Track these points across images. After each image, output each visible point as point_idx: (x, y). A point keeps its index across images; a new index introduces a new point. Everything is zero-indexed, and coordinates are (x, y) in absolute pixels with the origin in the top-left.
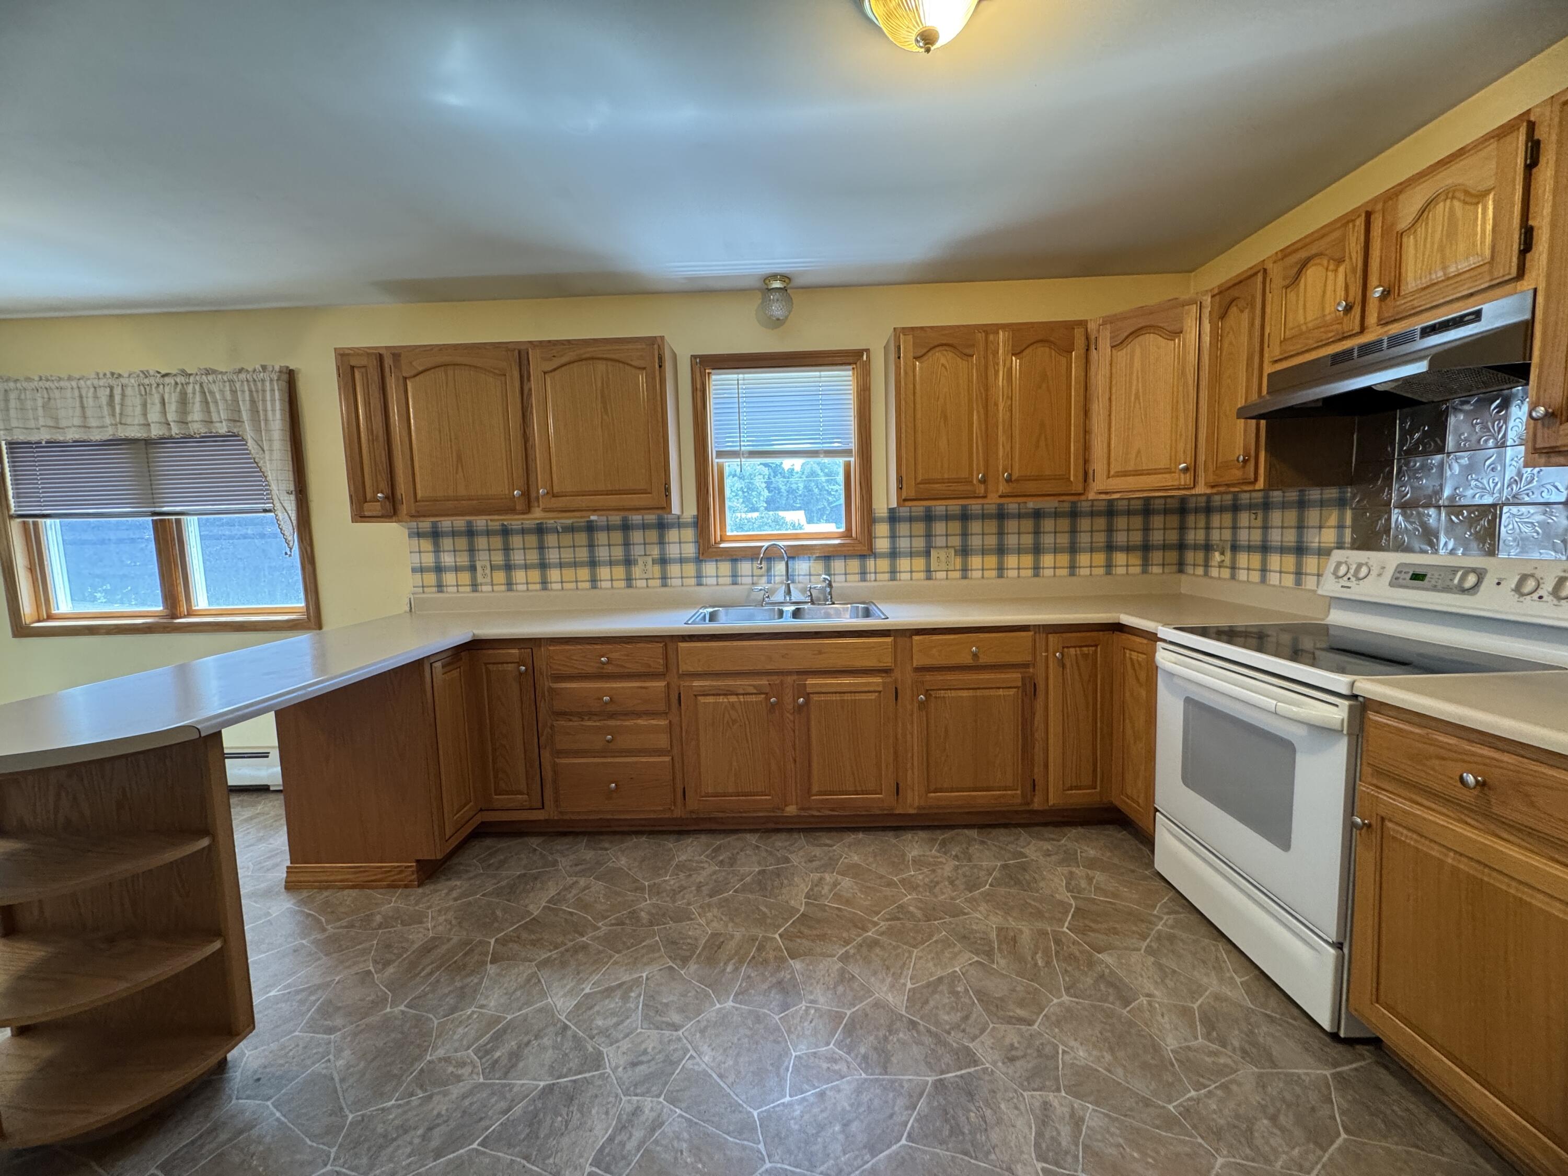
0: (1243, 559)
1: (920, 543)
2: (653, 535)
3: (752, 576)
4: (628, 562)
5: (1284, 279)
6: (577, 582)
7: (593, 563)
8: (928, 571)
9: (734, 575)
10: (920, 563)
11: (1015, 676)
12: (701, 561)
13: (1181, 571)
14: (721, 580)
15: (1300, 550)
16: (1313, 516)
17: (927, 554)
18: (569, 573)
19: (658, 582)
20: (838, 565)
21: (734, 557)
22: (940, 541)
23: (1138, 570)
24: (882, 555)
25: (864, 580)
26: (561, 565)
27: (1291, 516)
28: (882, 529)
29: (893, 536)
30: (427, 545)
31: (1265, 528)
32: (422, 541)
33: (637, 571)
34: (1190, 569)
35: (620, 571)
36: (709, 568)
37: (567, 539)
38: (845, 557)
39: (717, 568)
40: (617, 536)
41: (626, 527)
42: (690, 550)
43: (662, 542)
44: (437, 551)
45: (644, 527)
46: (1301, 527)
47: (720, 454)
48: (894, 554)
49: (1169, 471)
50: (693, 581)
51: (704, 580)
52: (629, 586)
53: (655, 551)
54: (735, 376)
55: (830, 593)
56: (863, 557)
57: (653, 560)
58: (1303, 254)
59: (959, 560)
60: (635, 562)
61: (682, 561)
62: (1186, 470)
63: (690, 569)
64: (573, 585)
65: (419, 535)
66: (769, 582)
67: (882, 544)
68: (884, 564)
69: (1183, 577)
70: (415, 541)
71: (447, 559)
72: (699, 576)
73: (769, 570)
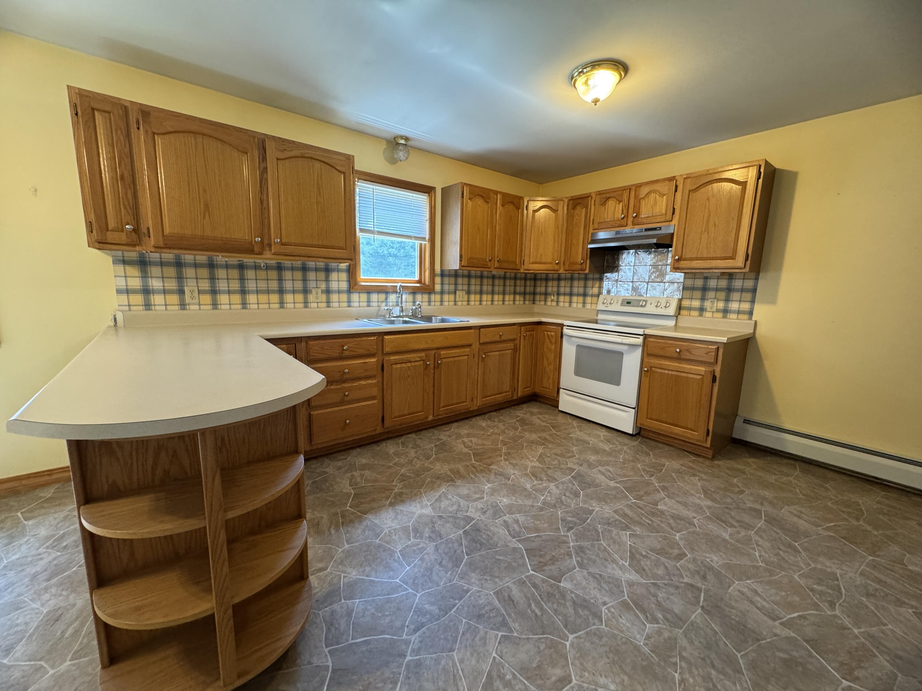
0: (562, 298)
1: (452, 287)
2: (322, 275)
3: (378, 302)
4: (306, 291)
5: (600, 201)
6: (269, 303)
7: (281, 291)
8: (455, 301)
9: (369, 301)
10: (452, 297)
11: (511, 345)
12: (350, 292)
13: (534, 303)
14: (362, 304)
15: (585, 295)
16: (590, 283)
17: (455, 293)
18: (263, 298)
19: (324, 305)
20: (419, 297)
21: (369, 291)
22: (460, 287)
23: (522, 302)
24: (437, 293)
25: (429, 305)
26: (257, 292)
27: (582, 283)
28: (438, 280)
29: (442, 284)
30: (134, 271)
31: (571, 287)
32: (128, 268)
33: (311, 297)
34: (538, 303)
35: (300, 297)
36: (355, 297)
37: (262, 274)
38: (422, 293)
39: (359, 297)
40: (298, 275)
41: (304, 269)
42: (344, 285)
43: (327, 280)
44: (145, 276)
45: (317, 270)
46: (585, 287)
47: (362, 230)
48: (442, 293)
49: (551, 263)
50: (346, 304)
51: (352, 304)
52: (306, 307)
53: (323, 286)
54: (372, 186)
55: (420, 311)
56: (430, 293)
57: (322, 291)
58: (608, 195)
59: (466, 296)
60: (311, 292)
61: (339, 292)
62: (557, 264)
63: (344, 297)
64: (267, 306)
65: (125, 262)
66: (386, 305)
67: (438, 287)
68: (438, 297)
69: (536, 306)
70: (120, 268)
71: (156, 284)
72: (349, 302)
73: (386, 299)
